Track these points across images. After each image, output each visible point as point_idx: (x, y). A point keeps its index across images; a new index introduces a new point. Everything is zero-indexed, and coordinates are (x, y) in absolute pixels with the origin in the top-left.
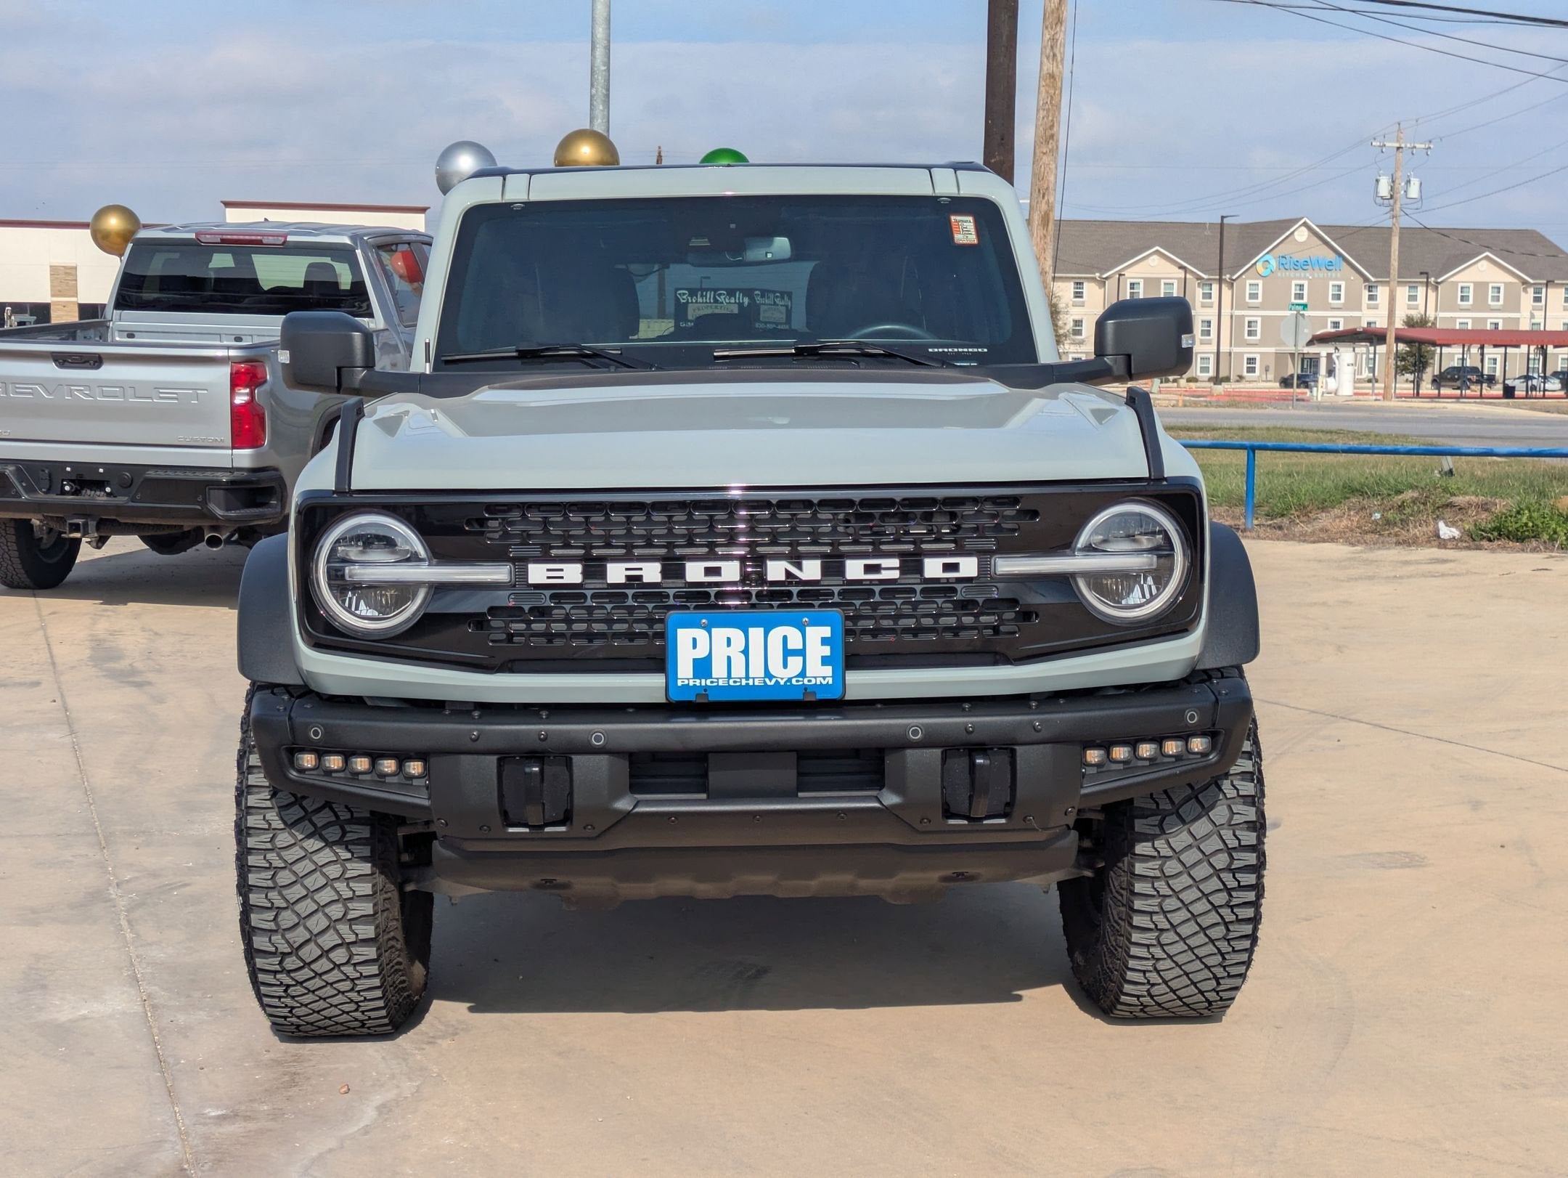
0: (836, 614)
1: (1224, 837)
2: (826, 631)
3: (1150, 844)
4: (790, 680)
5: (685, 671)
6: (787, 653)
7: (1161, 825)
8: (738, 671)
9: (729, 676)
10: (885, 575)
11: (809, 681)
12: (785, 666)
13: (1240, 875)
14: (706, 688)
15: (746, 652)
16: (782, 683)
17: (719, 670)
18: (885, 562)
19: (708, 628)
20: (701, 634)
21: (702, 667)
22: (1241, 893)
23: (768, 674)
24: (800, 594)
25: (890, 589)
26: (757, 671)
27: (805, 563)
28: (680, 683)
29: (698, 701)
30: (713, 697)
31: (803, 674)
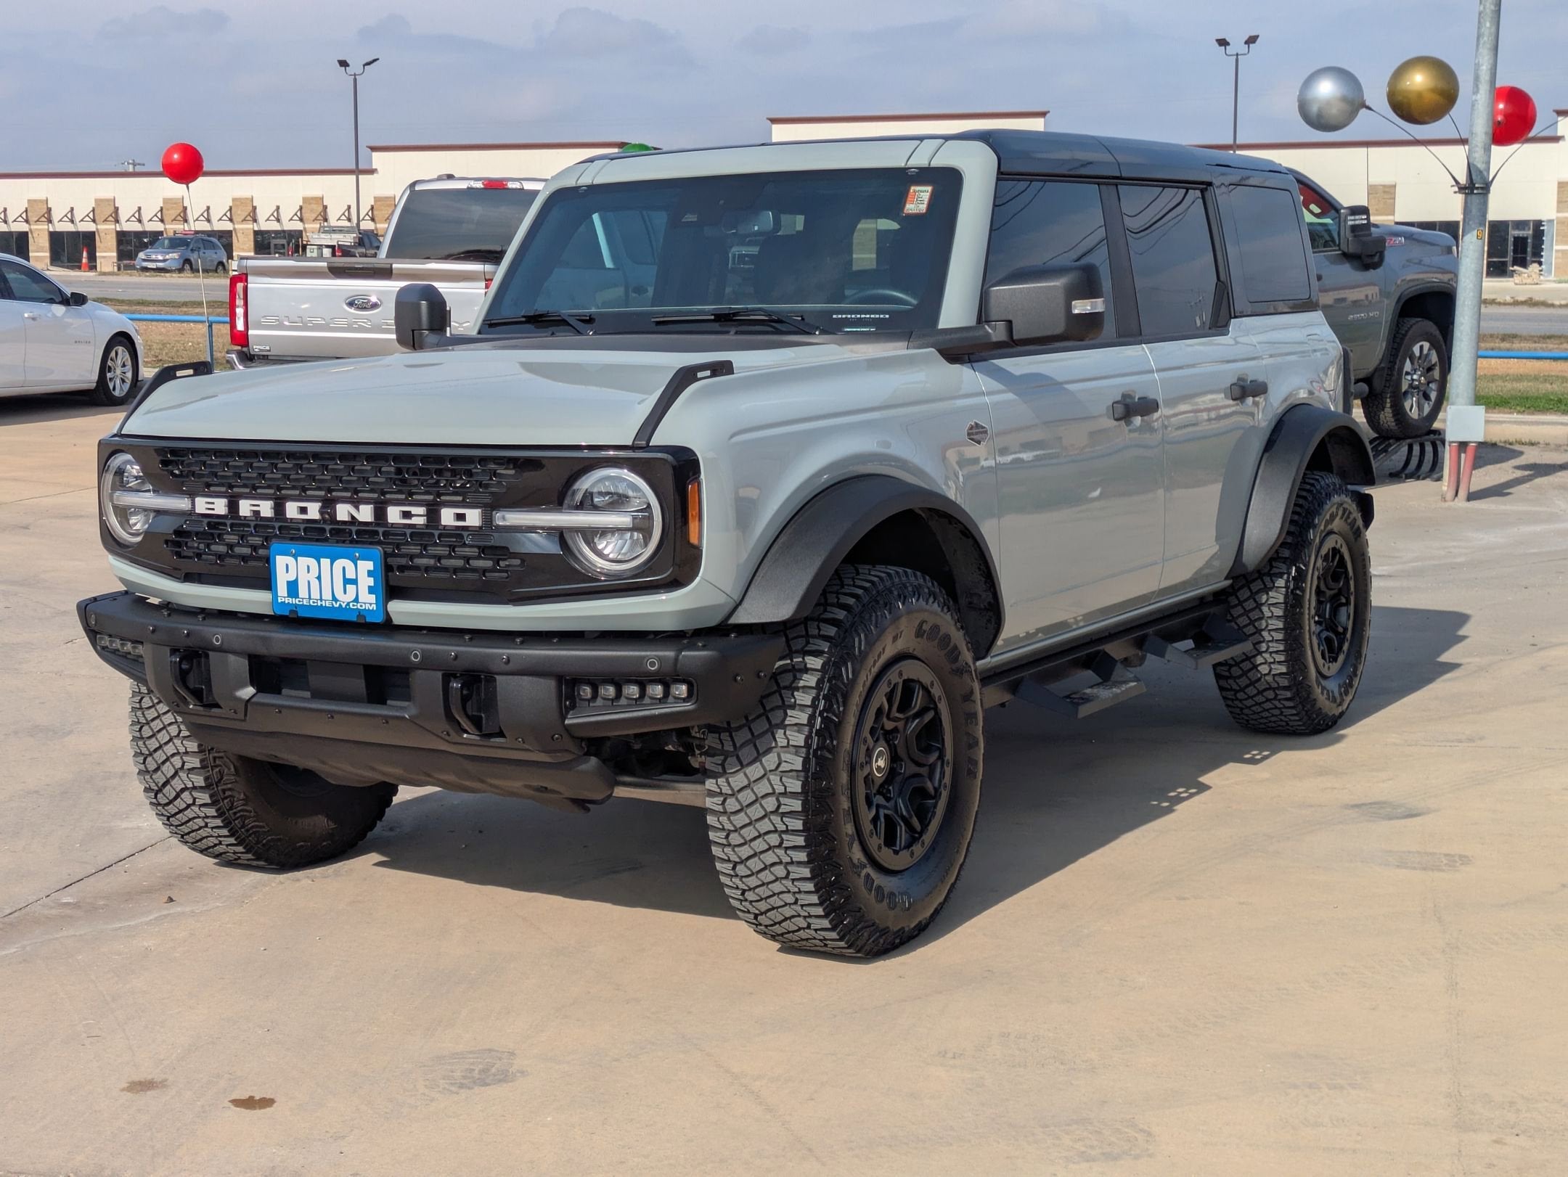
0: (377, 551)
1: (773, 782)
2: (369, 565)
3: (714, 781)
4: (348, 604)
5: (282, 590)
6: (347, 582)
7: (723, 765)
8: (315, 595)
9: (310, 598)
10: (414, 521)
11: (361, 606)
12: (345, 592)
13: (787, 819)
14: (296, 605)
15: (319, 578)
16: (344, 606)
17: (303, 592)
18: (415, 510)
19: (295, 556)
20: (290, 560)
21: (293, 587)
22: (791, 837)
23: (335, 599)
24: (358, 532)
25: (416, 533)
26: (327, 595)
27: (361, 507)
28: (280, 601)
29: (291, 616)
30: (302, 614)
31: (356, 600)
